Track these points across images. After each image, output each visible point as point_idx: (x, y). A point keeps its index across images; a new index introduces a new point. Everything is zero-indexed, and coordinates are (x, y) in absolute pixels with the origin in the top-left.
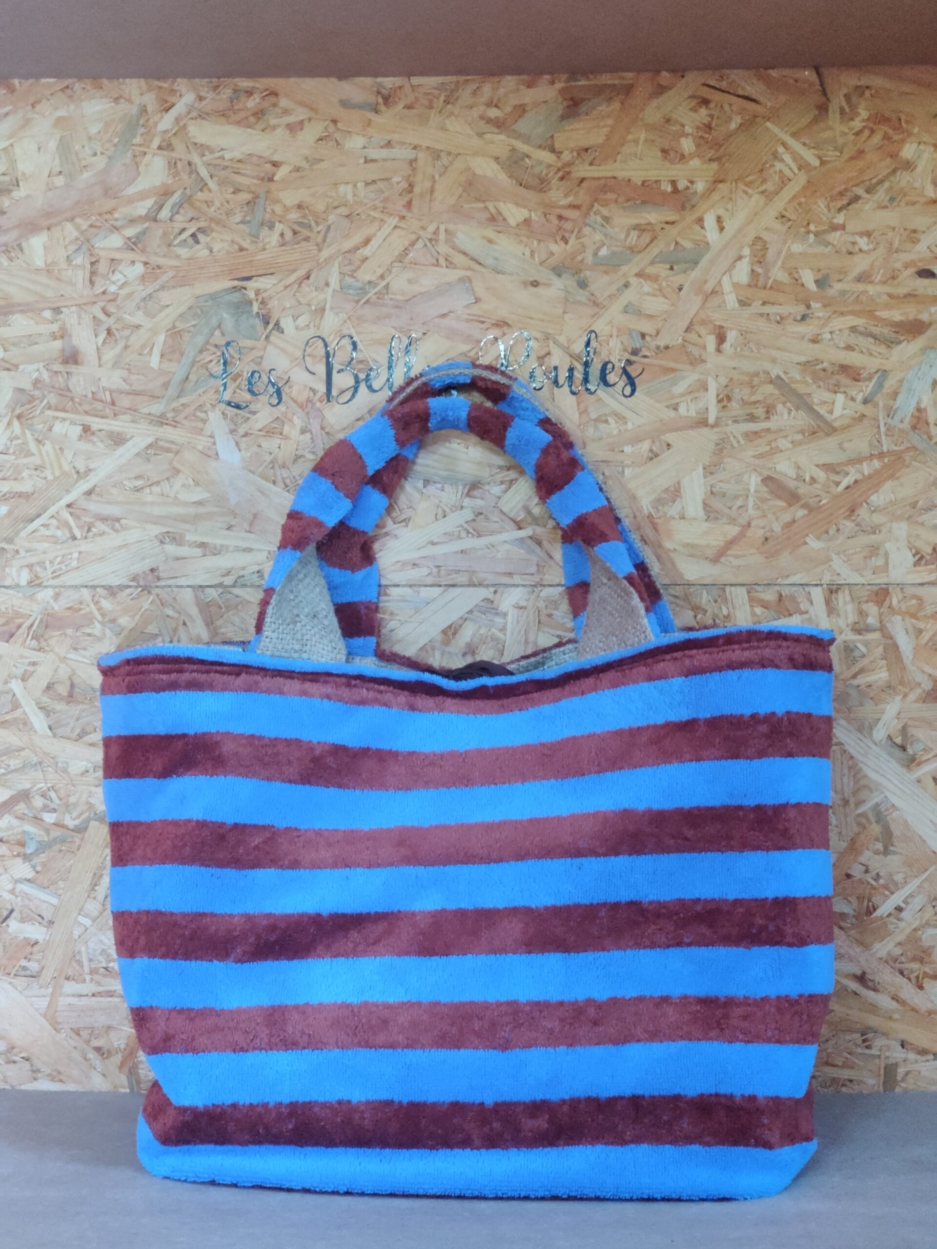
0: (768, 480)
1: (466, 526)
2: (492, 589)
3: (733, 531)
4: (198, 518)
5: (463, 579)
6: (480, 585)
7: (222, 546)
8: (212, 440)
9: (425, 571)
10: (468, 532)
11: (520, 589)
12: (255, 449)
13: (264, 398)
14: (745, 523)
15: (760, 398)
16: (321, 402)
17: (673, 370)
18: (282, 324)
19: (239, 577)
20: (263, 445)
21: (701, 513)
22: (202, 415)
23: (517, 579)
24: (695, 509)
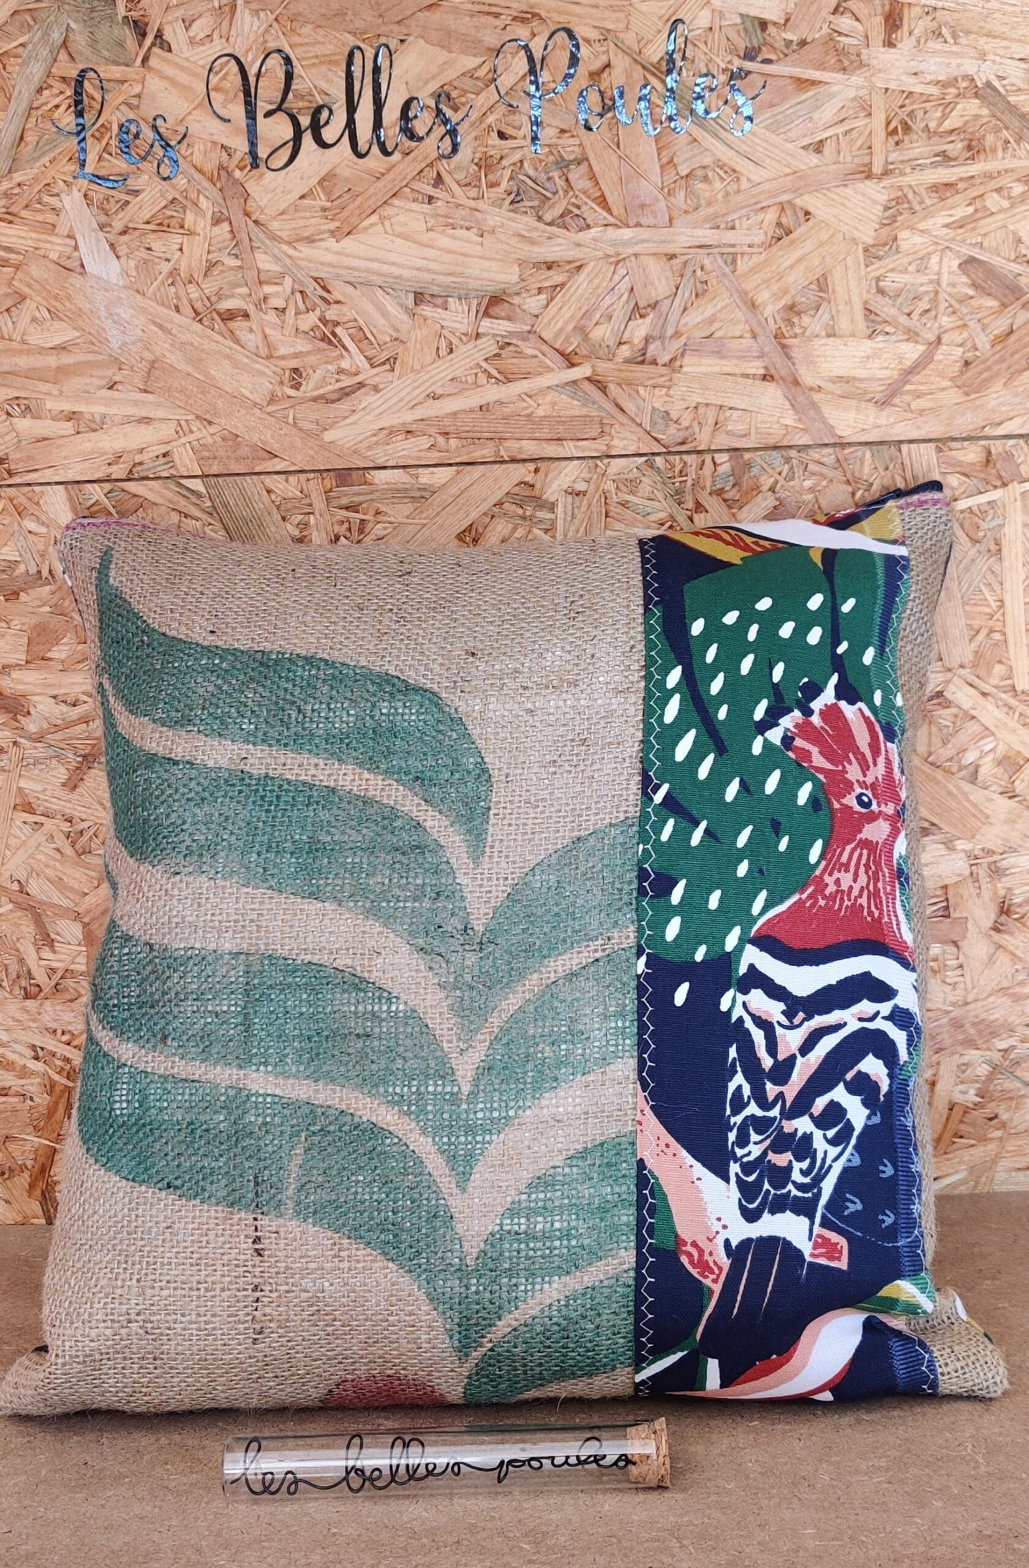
0: (969, 263)
1: (484, 365)
2: (531, 466)
3: (912, 352)
4: (61, 373)
5: (486, 452)
6: (513, 461)
7: (104, 416)
8: (72, 243)
9: (425, 442)
10: (490, 376)
11: (576, 462)
12: (143, 254)
13: (149, 167)
14: (932, 337)
15: (958, 124)
16: (241, 169)
17: (814, 83)
18: (168, 35)
19: (134, 465)
20: (153, 246)
21: (861, 325)
22: (53, 201)
23: (570, 449)
24: (851, 319)
